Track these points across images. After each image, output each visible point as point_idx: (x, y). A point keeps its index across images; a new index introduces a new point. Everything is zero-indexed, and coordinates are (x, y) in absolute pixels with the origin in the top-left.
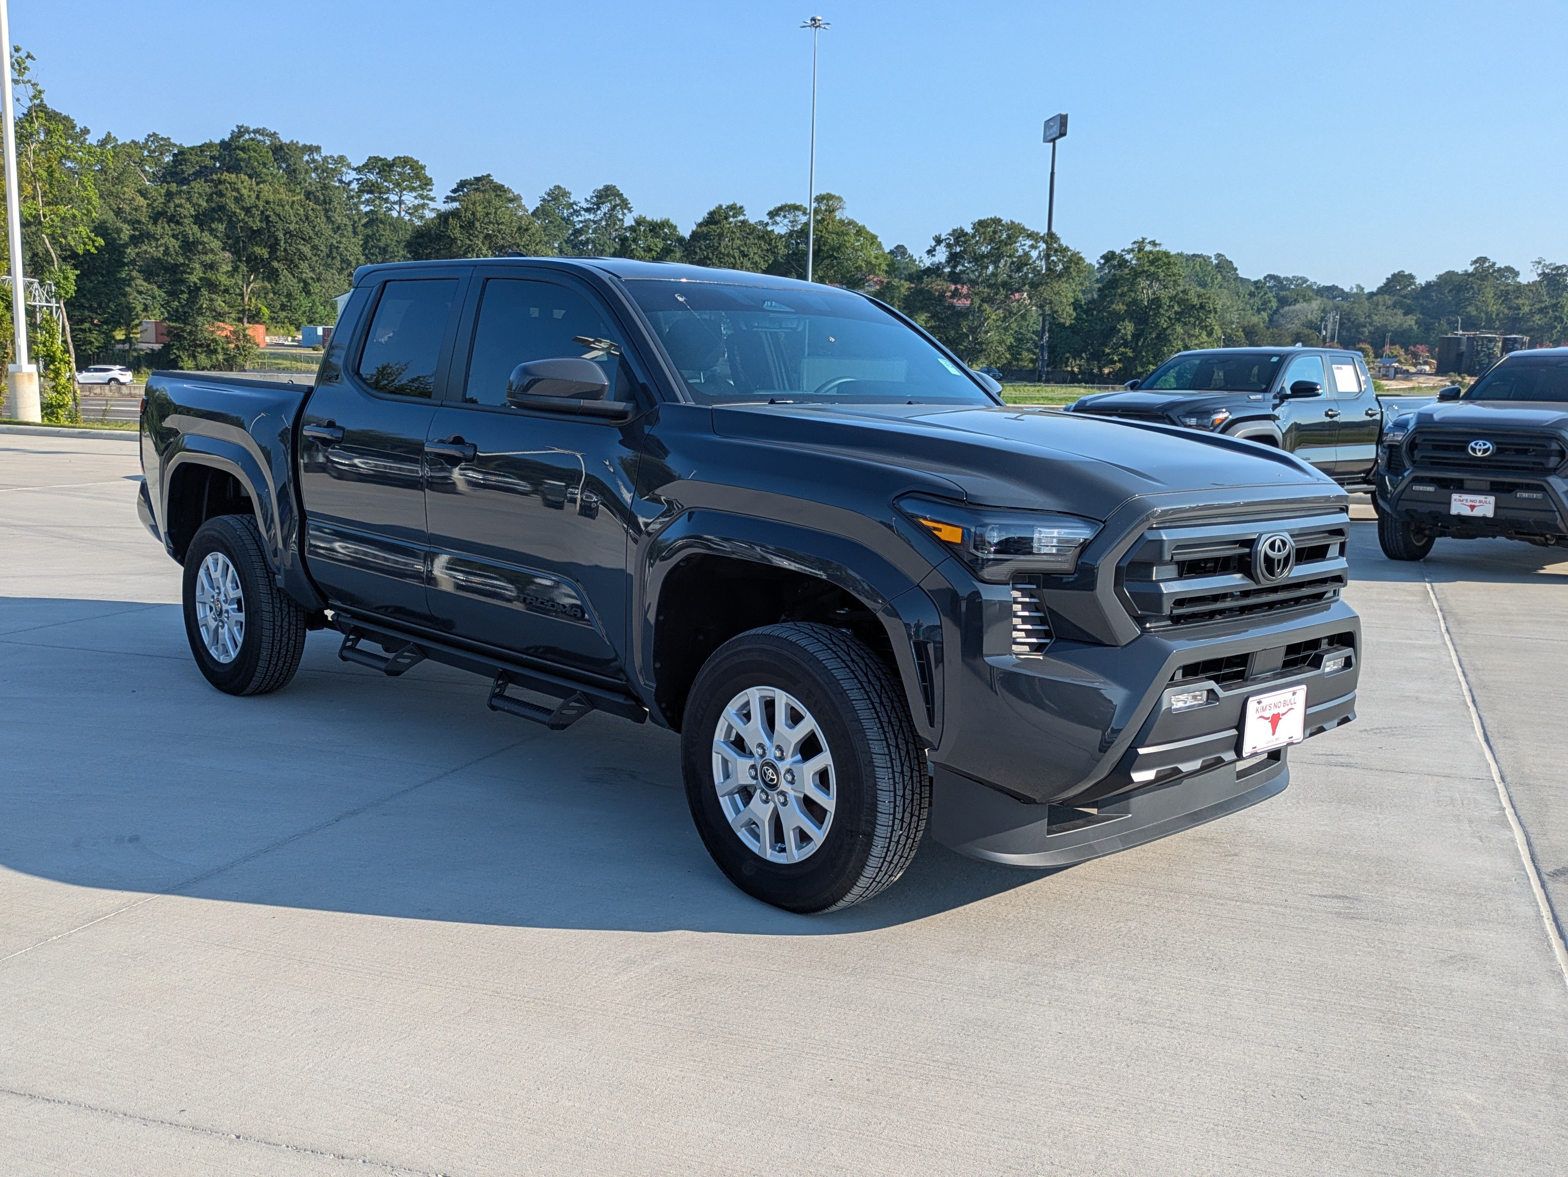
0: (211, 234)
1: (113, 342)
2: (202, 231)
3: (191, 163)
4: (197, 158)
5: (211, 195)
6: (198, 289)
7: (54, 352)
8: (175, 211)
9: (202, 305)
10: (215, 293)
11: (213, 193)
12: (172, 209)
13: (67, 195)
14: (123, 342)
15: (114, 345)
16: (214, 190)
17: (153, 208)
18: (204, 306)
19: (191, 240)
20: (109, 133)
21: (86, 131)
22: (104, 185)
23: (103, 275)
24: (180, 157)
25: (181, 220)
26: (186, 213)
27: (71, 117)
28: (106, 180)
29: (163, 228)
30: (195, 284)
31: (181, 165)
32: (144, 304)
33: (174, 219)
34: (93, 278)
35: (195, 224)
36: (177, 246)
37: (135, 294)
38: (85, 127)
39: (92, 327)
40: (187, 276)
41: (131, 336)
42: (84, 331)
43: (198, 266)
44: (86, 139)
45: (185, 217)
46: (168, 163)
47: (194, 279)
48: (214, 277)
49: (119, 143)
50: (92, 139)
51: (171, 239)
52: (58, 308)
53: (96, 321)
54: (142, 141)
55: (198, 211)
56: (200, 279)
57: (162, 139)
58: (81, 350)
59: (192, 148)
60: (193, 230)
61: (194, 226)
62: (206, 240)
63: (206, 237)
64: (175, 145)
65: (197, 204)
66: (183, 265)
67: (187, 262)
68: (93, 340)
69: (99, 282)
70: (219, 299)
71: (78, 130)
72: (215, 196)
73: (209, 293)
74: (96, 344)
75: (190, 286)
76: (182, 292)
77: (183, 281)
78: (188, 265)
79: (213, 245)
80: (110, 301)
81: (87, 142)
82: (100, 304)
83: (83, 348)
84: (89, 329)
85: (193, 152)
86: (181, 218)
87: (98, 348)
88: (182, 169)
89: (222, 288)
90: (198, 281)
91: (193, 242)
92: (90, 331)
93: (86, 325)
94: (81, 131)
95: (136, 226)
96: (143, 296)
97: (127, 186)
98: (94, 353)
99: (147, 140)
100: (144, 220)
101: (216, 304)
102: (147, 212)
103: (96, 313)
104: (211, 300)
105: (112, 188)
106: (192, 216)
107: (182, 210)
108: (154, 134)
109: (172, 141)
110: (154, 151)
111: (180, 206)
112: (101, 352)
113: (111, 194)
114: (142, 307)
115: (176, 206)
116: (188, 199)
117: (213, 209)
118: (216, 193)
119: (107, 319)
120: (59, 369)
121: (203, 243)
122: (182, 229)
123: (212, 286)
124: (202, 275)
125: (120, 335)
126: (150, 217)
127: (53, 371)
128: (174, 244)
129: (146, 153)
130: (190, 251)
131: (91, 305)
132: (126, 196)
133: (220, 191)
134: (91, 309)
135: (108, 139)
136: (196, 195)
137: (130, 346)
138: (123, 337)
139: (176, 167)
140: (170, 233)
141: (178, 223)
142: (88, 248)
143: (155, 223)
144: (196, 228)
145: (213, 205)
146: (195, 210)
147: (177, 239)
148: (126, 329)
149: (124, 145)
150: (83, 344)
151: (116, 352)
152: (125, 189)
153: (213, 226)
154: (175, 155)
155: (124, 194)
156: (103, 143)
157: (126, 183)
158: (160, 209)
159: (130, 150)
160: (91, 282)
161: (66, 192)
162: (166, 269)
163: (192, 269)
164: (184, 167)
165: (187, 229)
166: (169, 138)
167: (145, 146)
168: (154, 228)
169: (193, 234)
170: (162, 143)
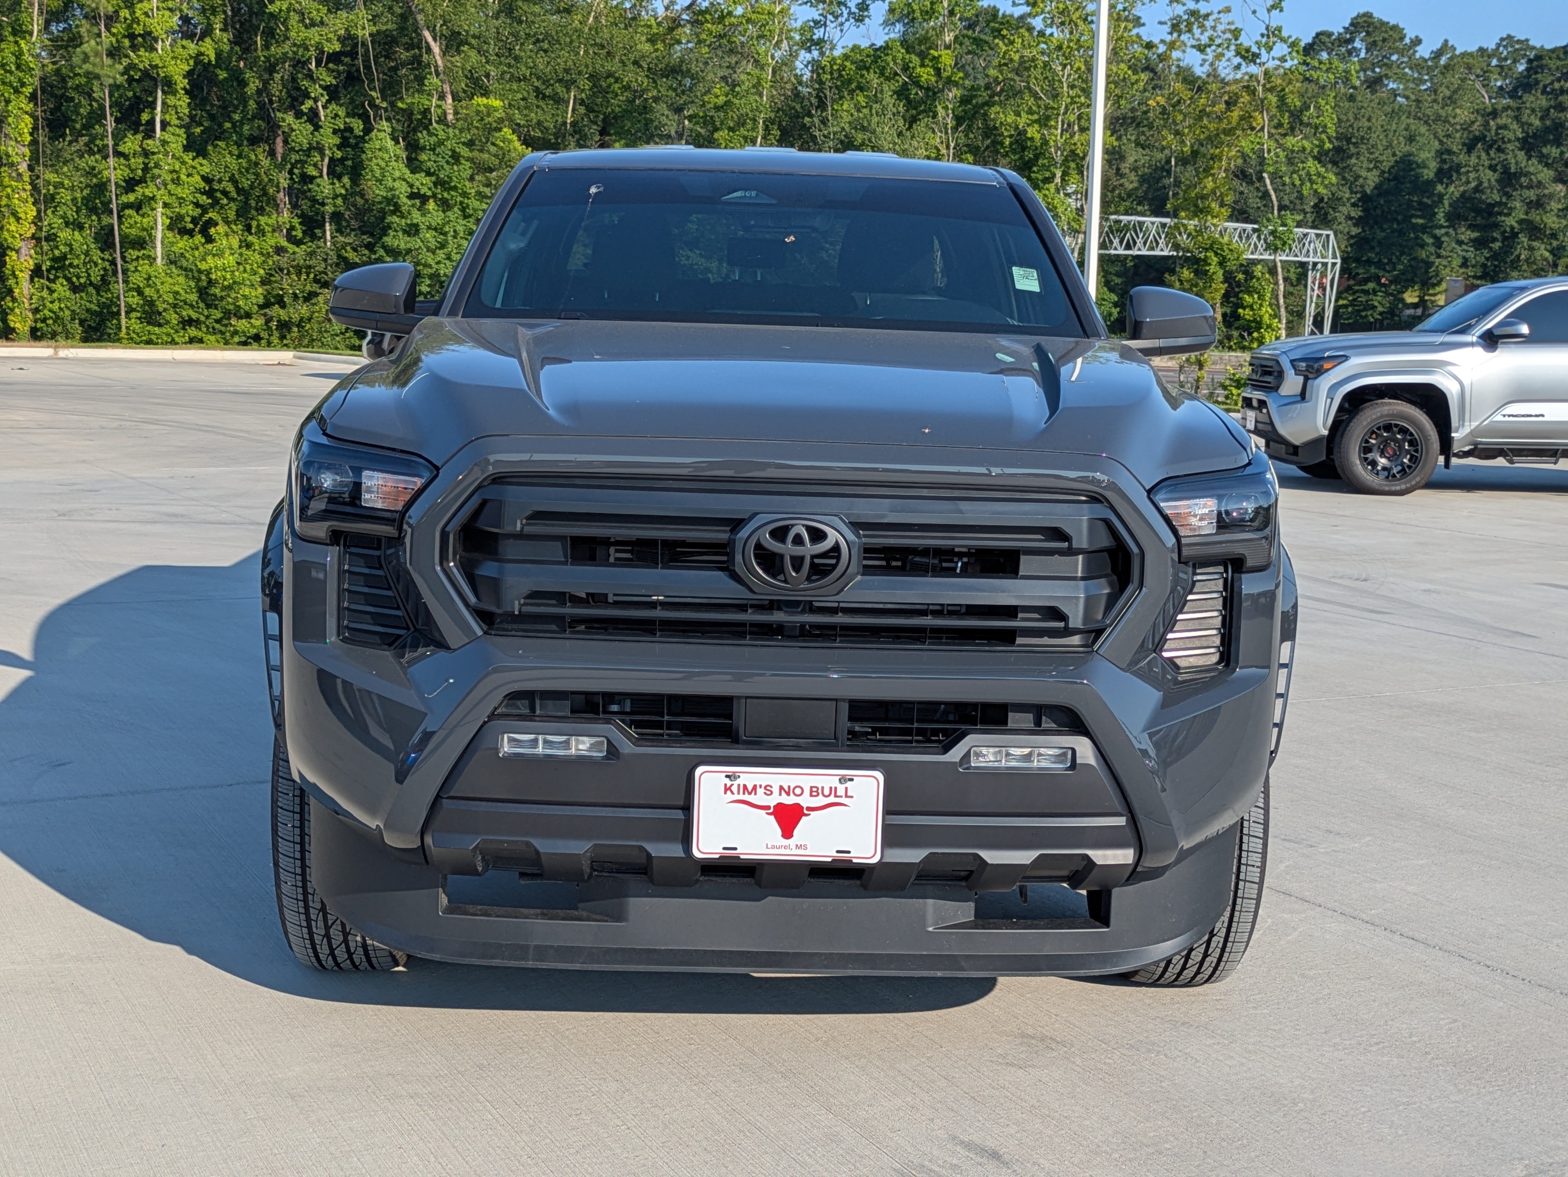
0: (1540, 162)
1: (1400, 306)
2: (1529, 158)
3: (1550, 69)
4: (1559, 63)
5: (1548, 110)
6: (1514, 235)
7: (1261, 317)
8: (1497, 134)
9: (1519, 256)
10: (1537, 239)
11: (1551, 107)
12: (1493, 132)
13: (1367, 124)
14: (1415, 306)
15: (1402, 310)
16: (1552, 103)
17: (1470, 132)
18: (1523, 257)
19: (1513, 170)
20: (1446, 41)
21: (1417, 41)
22: (1432, 107)
23: (1399, 223)
24: (1535, 63)
25: (1503, 146)
26: (1511, 136)
27: (1401, 26)
28: (1435, 101)
29: (1479, 157)
30: (1512, 228)
31: (1536, 73)
32: (1464, 258)
33: (1494, 145)
34: (1385, 226)
35: (1521, 149)
36: (1493, 180)
37: (1454, 245)
38: (1417, 37)
39: (1378, 288)
40: (1503, 218)
41: (1426, 298)
42: (1366, 292)
43: (1518, 204)
44: (1415, 52)
45: (1509, 141)
46: (1521, 73)
47: (1511, 221)
48: (1538, 218)
49: (1457, 52)
50: (1424, 51)
51: (1487, 171)
52: (1334, 264)
53: (1383, 280)
54: (1492, 46)
55: (1527, 133)
56: (1521, 222)
57: (1518, 42)
58: (1361, 317)
59: (1553, 51)
60: (1517, 158)
61: (1518, 153)
62: (1532, 169)
63: (1533, 166)
64: (1534, 48)
65: (1527, 123)
66: (1500, 204)
67: (1504, 200)
68: (1376, 304)
69: (1393, 231)
70: (1543, 247)
71: (1407, 41)
72: (1552, 111)
73: (1530, 239)
74: (1380, 309)
75: (1505, 231)
76: (1494, 240)
77: (1496, 226)
78: (1505, 204)
79: (1540, 177)
80: (1402, 253)
81: (1418, 56)
82: (1390, 260)
83: (1364, 314)
84: (1374, 290)
85: (1554, 55)
86: (1504, 142)
87: (1381, 314)
88: (1536, 79)
89: (1548, 232)
90: (1516, 225)
91: (1515, 173)
92: (1375, 292)
93: (1371, 285)
94: (1412, 41)
95: (1445, 157)
96: (1464, 247)
97: (1461, 107)
98: (1376, 320)
99: (1498, 45)
100: (1455, 149)
101: (1537, 254)
102: (1461, 138)
103: (1384, 270)
104: (1531, 249)
105: (1441, 111)
106: (1518, 139)
107: (1506, 132)
108: (1509, 37)
109: (1531, 43)
110: (1506, 59)
111: (1505, 127)
112: (1384, 319)
113: (1438, 118)
114: (1460, 261)
115: (1499, 127)
116: (1517, 118)
117: (1547, 128)
118: (1555, 108)
119: (1397, 276)
120: (1263, 337)
121: (1527, 174)
122: (1503, 156)
123: (1534, 231)
124: (1524, 217)
125: (1410, 297)
126: (1464, 144)
127: (1257, 339)
128: (1489, 177)
129: (1494, 62)
130: (1510, 185)
131: (1380, 260)
132: (1457, 120)
133: (1561, 103)
134: (1379, 265)
135: (1445, 47)
136: (1528, 111)
137: (1424, 311)
138: (1416, 300)
139: (1529, 76)
140: (1487, 163)
141: (1500, 150)
142: (1315, 187)
143: (1470, 150)
144: (1521, 155)
145: (1548, 123)
146: (1523, 131)
147: (1495, 171)
148: (1421, 289)
149: (1464, 54)
150: (1365, 310)
151: (1403, 319)
152: (1458, 111)
153: (1544, 151)
154: (1530, 61)
155: (1454, 117)
156: (1438, 54)
157: (1459, 103)
158: (1477, 133)
159: (1471, 61)
160: (1383, 230)
161: (1364, 120)
162: (1478, 212)
163: (1511, 209)
164: (1539, 76)
165: (1509, 157)
166: (1527, 40)
167: (1495, 53)
168: (1467, 158)
169: (1517, 163)
170: (1517, 46)
